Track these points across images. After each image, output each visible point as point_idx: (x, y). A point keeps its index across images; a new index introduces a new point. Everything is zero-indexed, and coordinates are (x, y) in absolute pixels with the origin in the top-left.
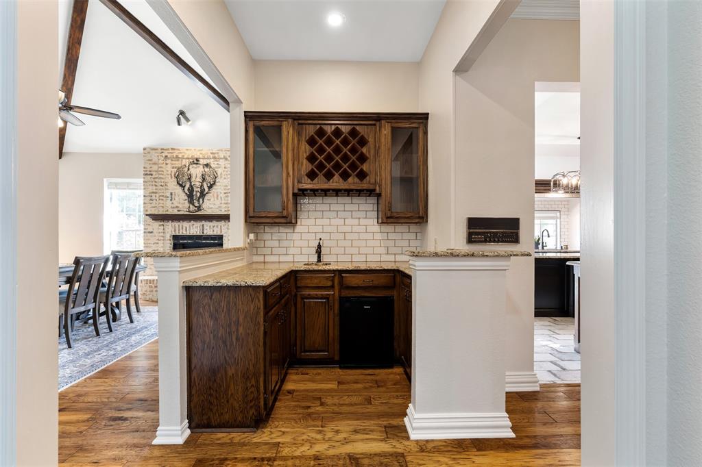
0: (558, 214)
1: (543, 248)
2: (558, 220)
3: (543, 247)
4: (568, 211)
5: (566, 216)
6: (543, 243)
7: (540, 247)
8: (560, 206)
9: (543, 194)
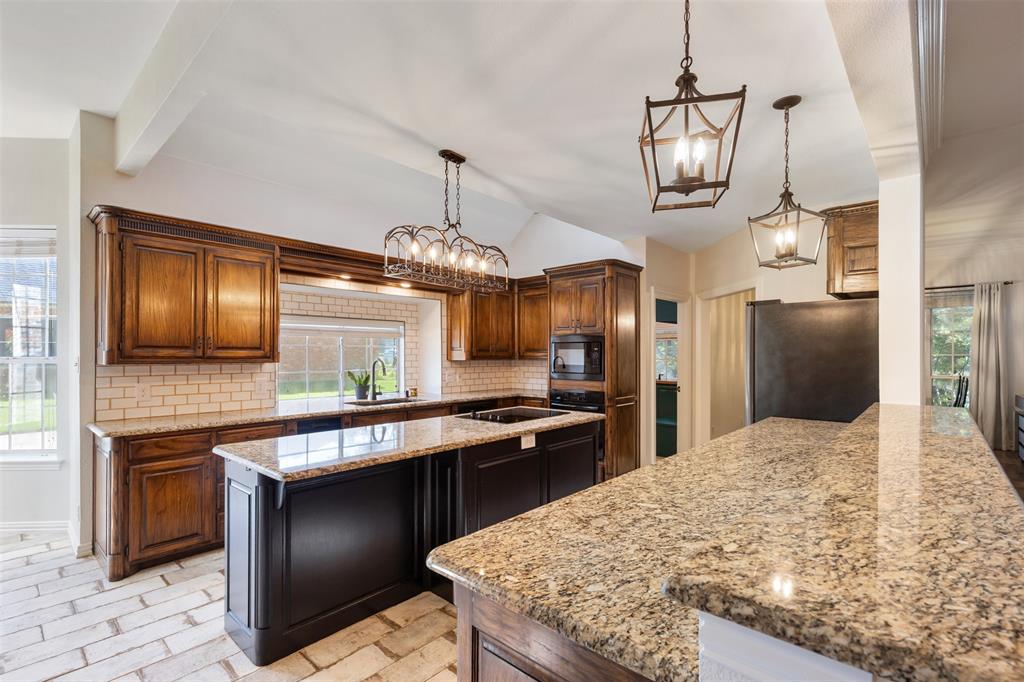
0: (402, 327)
1: (374, 398)
2: (402, 340)
3: (375, 395)
4: (417, 323)
5: (413, 333)
6: (374, 386)
7: (370, 394)
8: (405, 314)
9: (374, 287)
